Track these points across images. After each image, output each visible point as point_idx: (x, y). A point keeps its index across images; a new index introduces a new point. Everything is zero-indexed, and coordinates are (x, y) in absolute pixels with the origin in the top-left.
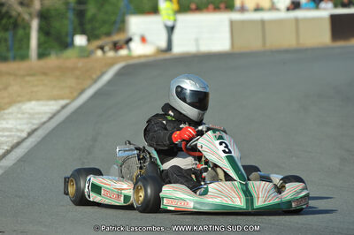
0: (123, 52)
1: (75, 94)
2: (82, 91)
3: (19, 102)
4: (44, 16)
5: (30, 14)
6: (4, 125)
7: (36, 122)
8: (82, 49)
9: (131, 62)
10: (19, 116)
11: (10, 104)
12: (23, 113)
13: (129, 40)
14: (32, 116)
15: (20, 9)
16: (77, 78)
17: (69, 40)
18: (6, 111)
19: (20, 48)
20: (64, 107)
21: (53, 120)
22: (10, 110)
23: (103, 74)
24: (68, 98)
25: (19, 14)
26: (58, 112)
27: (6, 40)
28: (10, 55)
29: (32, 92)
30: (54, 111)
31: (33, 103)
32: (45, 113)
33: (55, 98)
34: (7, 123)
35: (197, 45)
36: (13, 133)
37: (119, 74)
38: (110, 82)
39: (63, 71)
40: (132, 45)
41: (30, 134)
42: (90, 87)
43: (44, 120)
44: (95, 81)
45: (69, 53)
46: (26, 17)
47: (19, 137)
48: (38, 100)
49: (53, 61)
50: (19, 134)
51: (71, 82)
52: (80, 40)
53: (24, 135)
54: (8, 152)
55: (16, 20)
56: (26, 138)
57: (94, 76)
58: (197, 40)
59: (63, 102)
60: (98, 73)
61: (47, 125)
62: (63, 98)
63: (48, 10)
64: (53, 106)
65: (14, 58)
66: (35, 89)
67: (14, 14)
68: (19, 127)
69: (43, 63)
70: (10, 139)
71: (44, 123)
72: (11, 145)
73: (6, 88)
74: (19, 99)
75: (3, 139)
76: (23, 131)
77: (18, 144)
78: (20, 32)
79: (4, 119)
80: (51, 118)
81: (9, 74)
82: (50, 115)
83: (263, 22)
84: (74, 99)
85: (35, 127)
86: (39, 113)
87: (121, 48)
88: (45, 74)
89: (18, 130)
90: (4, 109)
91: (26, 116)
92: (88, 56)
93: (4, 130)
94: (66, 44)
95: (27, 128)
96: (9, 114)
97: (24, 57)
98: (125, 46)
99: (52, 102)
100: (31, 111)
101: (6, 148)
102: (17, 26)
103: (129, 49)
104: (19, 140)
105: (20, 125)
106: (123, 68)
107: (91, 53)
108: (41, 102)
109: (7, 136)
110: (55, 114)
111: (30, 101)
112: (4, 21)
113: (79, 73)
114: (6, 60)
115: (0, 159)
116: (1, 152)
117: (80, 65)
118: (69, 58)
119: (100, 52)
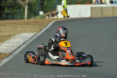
0: (55, 17)
1: (39, 31)
2: (41, 30)
3: (20, 33)
4: (29, 5)
5: (25, 4)
7: (26, 40)
8: (42, 16)
9: (58, 20)
10: (20, 38)
11: (17, 34)
12: (21, 37)
13: (58, 13)
14: (24, 38)
15: (22, 2)
17: (38, 13)
18: (16, 36)
19: (22, 15)
20: (35, 35)
22: (17, 36)
23: (48, 24)
24: (37, 32)
25: (21, 4)
26: (33, 36)
27: (17, 13)
28: (18, 17)
29: (25, 30)
30: (32, 36)
31: (25, 33)
33: (32, 32)
34: (16, 40)
35: (80, 15)
36: (18, 43)
37: (54, 24)
38: (50, 27)
39: (35, 23)
40: (58, 15)
41: (23, 44)
42: (44, 28)
43: (28, 39)
44: (46, 27)
45: (38, 17)
46: (24, 5)
48: (27, 32)
49: (32, 20)
50: (20, 44)
51: (38, 27)
52: (41, 13)
53: (22, 44)
54: (16, 50)
55: (20, 6)
56: (22, 45)
57: (45, 25)
58: (80, 13)
59: (35, 33)
60: (47, 24)
61: (29, 41)
62: (35, 32)
63: (31, 3)
64: (31, 35)
65: (20, 19)
66: (26, 29)
67: (20, 4)
68: (20, 41)
69: (28, 20)
70: (17, 45)
71: (28, 40)
73: (16, 28)
74: (20, 32)
76: (21, 43)
77: (19, 47)
78: (22, 10)
79: (15, 39)
80: (30, 39)
81: (17, 24)
82: (30, 38)
83: (102, 8)
84: (38, 32)
85: (25, 41)
86: (26, 37)
87: (55, 16)
88: (29, 24)
89: (20, 42)
90: (15, 35)
91: (23, 37)
92: (44, 18)
93: (15, 42)
94: (37, 14)
95: (23, 42)
96: (17, 37)
97: (22, 18)
98: (56, 15)
100: (24, 36)
101: (16, 48)
102: (21, 7)
103: (57, 16)
104: (20, 45)
105: (20, 40)
106: (55, 22)
107: (45, 17)
109: (16, 44)
110: (32, 37)
111: (24, 32)
112: (16, 6)
113: (40, 24)
114: (17, 19)
115: (13, 52)
116: (14, 49)
117: (41, 21)
118: (37, 19)
119: (47, 17)
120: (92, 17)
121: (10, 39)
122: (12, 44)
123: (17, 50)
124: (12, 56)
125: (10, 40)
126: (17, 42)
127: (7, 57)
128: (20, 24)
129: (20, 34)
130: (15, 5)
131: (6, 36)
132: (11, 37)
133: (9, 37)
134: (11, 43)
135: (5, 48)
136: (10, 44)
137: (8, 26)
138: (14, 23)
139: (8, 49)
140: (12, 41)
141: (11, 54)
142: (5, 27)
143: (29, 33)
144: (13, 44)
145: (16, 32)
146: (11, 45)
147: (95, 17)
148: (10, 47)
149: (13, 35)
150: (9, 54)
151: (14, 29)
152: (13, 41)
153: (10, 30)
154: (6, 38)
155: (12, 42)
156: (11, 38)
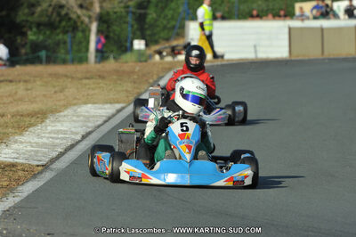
0: (181, 57)
2: (138, 96)
3: (75, 105)
4: (104, 20)
5: (90, 17)
6: (59, 127)
7: (91, 125)
8: (140, 52)
10: (75, 118)
11: (66, 106)
12: (78, 116)
14: (87, 119)
15: (79, 12)
16: (134, 82)
17: (128, 45)
18: (62, 114)
19: (79, 51)
20: (119, 111)
21: (107, 124)
22: (66, 113)
23: (160, 78)
24: (124, 102)
25: (79, 17)
26: (114, 115)
27: (65, 43)
28: (69, 57)
29: (88, 95)
30: (109, 115)
31: (89, 105)
32: (101, 116)
33: (111, 102)
34: (62, 125)
35: (256, 52)
36: (67, 136)
39: (120, 74)
41: (84, 137)
43: (99, 123)
45: (128, 57)
46: (86, 20)
47: (73, 139)
48: (94, 103)
49: (111, 64)
50: (73, 137)
51: (128, 86)
52: (139, 45)
53: (79, 137)
54: (61, 154)
55: (75, 22)
56: (80, 141)
57: (151, 81)
58: (255, 47)
59: (118, 106)
60: (155, 78)
61: (102, 128)
62: (118, 102)
63: (108, 13)
64: (109, 109)
65: (73, 61)
66: (91, 92)
67: (73, 16)
68: (73, 129)
70: (64, 141)
71: (99, 126)
72: (64, 147)
74: (75, 101)
75: (58, 141)
76: (77, 134)
77: (72, 146)
78: (80, 35)
79: (59, 121)
80: (105, 122)
81: (66, 76)
82: (104, 118)
83: (322, 29)
85: (90, 130)
86: (93, 116)
88: (102, 77)
89: (72, 133)
90: (60, 111)
91: (82, 118)
92: (146, 61)
93: (58, 132)
94: (126, 48)
95: (82, 131)
96: (64, 116)
97: (82, 59)
99: (108, 106)
100: (87, 114)
101: (60, 150)
102: (76, 27)
104: (74, 142)
105: (75, 127)
107: (151, 57)
108: (97, 106)
109: (61, 139)
110: (109, 118)
111: (86, 103)
112: (64, 23)
113: (135, 77)
114: (64, 62)
115: (53, 161)
116: (55, 154)
117: (137, 69)
118: (126, 62)
119: (157, 57)
120: (293, 58)
121: (43, 121)
122: (48, 138)
123: (66, 155)
124: (48, 176)
125: (43, 124)
126: (64, 132)
127: (35, 176)
128: (72, 78)
129: (75, 107)
130: (60, 22)
131: (33, 114)
132: (46, 118)
133: (41, 116)
134: (47, 135)
135: (29, 148)
136: (42, 137)
137: (38, 83)
138: (56, 76)
139: (36, 152)
140: (49, 128)
141: (46, 167)
142: (29, 86)
143: (101, 106)
144: (51, 138)
145: (62, 103)
146: (45, 140)
147: (301, 58)
148: (44, 146)
149: (54, 111)
150: (40, 168)
151: (55, 92)
152: (54, 128)
153: (44, 96)
154: (33, 120)
155: (49, 133)
156: (47, 121)
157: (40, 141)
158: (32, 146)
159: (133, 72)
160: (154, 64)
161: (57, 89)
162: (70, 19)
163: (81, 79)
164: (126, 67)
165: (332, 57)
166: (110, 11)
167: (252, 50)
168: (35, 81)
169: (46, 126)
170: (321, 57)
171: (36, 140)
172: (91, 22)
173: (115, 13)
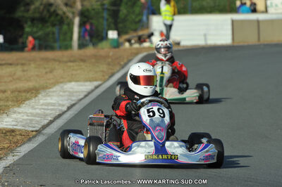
0: (146, 44)
1: (107, 77)
2: (112, 75)
3: (61, 82)
5: (73, 13)
6: (49, 100)
7: (75, 99)
9: (152, 52)
10: (61, 93)
11: (55, 84)
12: (64, 92)
13: (152, 34)
14: (71, 94)
15: (65, 9)
16: (109, 64)
17: (104, 35)
18: (51, 90)
19: (65, 40)
20: (97, 87)
21: (87, 98)
22: (54, 89)
23: (129, 61)
24: (101, 80)
25: (64, 13)
26: (92, 91)
27: (53, 34)
28: (57, 45)
29: (72, 75)
30: (89, 90)
31: (73, 83)
32: (82, 92)
33: (90, 80)
34: (51, 99)
35: (206, 39)
36: (56, 107)
39: (98, 59)
40: (153, 38)
41: (69, 108)
42: (118, 71)
43: (81, 97)
44: (123, 67)
45: (104, 44)
46: (70, 15)
47: (60, 110)
48: (77, 81)
49: (90, 50)
50: (60, 108)
51: (104, 67)
52: (112, 34)
53: (65, 109)
54: (51, 122)
55: (62, 18)
56: (65, 112)
57: (122, 63)
58: (205, 35)
59: (96, 83)
60: (125, 61)
62: (96, 80)
63: (88, 10)
64: (89, 86)
65: (61, 48)
66: (74, 72)
67: (60, 12)
68: (60, 102)
69: (82, 52)
70: (53, 112)
71: (81, 100)
72: (54, 116)
73: (51, 72)
74: (62, 80)
75: (48, 112)
76: (63, 105)
77: (60, 116)
78: (65, 27)
79: (49, 96)
80: (86, 96)
81: (54, 60)
82: (85, 93)
83: (258, 22)
84: (105, 81)
85: (74, 102)
86: (76, 92)
87: (145, 41)
88: (83, 60)
89: (60, 105)
90: (50, 88)
91: (67, 93)
92: (118, 47)
93: (48, 104)
94: (102, 37)
95: (67, 104)
96: (53, 92)
97: (68, 47)
98: (148, 40)
99: (88, 83)
100: (71, 90)
101: (50, 119)
102: (62, 22)
103: (151, 42)
104: (61, 113)
105: (62, 101)
106: (146, 56)
107: (122, 44)
108: (79, 83)
109: (52, 110)
110: (89, 93)
111: (70, 81)
112: (52, 18)
113: (110, 60)
115: (44, 127)
116: (46, 122)
117: (111, 54)
118: (103, 49)
119: (127, 44)
120: (235, 44)
121: (36, 96)
122: (40, 109)
123: (55, 123)
124: (40, 139)
125: (37, 98)
126: (53, 105)
127: (30, 140)
128: (60, 61)
129: (62, 85)
130: (50, 16)
131: (28, 91)
132: (39, 93)
133: (35, 92)
134: (40, 107)
135: (25, 117)
136: (35, 109)
137: (33, 65)
138: (47, 60)
139: (31, 120)
140: (42, 102)
141: (38, 132)
142: (25, 68)
143: (82, 83)
144: (43, 109)
145: (52, 81)
146: (38, 111)
147: (241, 44)
148: (37, 115)
149: (45, 88)
150: (34, 133)
151: (46, 73)
152: (45, 102)
153: (37, 76)
154: (28, 95)
155: (42, 105)
156: (40, 96)
157: (34, 111)
158: (28, 116)
159: (107, 57)
160: (125, 50)
161: (48, 70)
162: (57, 15)
163: (66, 62)
164: (102, 53)
165: (266, 43)
166: (90, 8)
167: (203, 38)
168: (30, 64)
169: (39, 100)
170: (257, 43)
171: (30, 111)
172: (74, 17)
173: (94, 9)
